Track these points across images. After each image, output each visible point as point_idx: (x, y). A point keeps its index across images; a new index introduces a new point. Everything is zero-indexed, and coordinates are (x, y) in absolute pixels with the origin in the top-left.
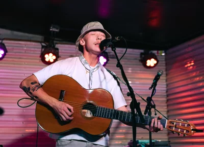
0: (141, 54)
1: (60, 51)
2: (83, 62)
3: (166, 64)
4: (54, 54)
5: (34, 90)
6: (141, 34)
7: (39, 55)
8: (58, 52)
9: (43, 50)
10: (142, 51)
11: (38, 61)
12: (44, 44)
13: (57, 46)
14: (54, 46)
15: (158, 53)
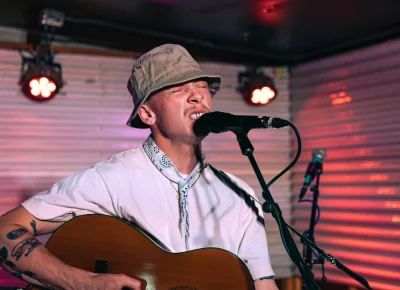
0: (241, 75)
1: (64, 70)
2: (157, 163)
3: (291, 97)
4: (51, 79)
5: (18, 255)
6: (246, 35)
7: (17, 80)
8: (60, 73)
9: (26, 67)
10: (242, 69)
11: (14, 93)
12: (27, 55)
13: (58, 58)
14: (51, 59)
15: (274, 73)
